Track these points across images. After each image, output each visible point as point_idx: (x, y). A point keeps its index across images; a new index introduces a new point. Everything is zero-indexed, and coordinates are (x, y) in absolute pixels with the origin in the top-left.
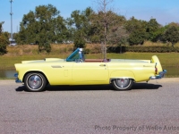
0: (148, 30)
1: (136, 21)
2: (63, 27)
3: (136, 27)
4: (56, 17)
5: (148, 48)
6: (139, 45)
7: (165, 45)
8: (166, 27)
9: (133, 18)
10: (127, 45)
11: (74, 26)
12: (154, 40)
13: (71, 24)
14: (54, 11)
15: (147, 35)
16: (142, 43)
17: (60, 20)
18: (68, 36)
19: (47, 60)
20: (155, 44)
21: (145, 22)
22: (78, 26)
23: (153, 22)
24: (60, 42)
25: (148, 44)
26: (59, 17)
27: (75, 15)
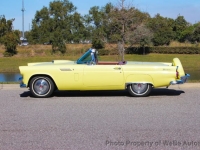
0: (175, 29)
1: (161, 18)
2: (80, 25)
3: (162, 26)
4: (72, 13)
5: (175, 48)
6: (165, 46)
7: (194, 46)
8: (195, 26)
9: (158, 16)
10: (151, 45)
11: (92, 24)
12: (182, 41)
13: (89, 21)
14: (71, 7)
15: (174, 34)
16: (168, 44)
17: (77, 17)
18: (86, 35)
19: (56, 62)
20: (183, 45)
21: (171, 20)
22: (97, 24)
23: (181, 20)
24: (77, 42)
25: (174, 44)
26: (76, 14)
27: (94, 11)
